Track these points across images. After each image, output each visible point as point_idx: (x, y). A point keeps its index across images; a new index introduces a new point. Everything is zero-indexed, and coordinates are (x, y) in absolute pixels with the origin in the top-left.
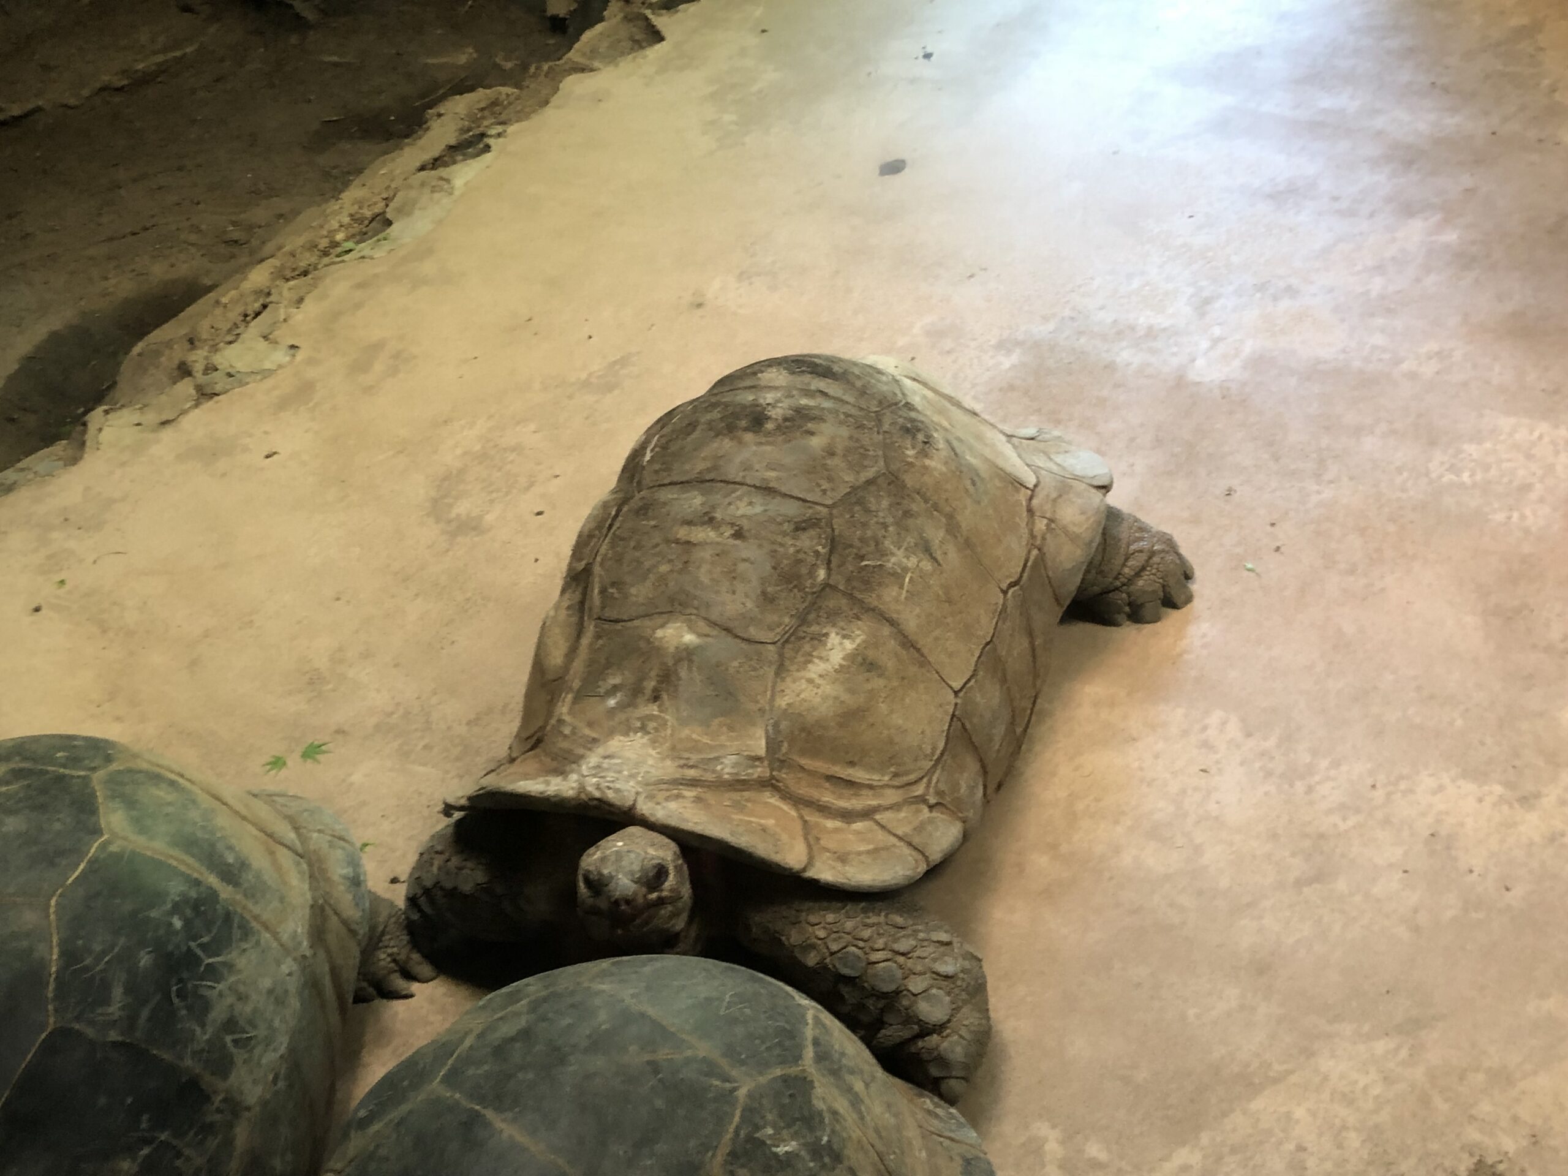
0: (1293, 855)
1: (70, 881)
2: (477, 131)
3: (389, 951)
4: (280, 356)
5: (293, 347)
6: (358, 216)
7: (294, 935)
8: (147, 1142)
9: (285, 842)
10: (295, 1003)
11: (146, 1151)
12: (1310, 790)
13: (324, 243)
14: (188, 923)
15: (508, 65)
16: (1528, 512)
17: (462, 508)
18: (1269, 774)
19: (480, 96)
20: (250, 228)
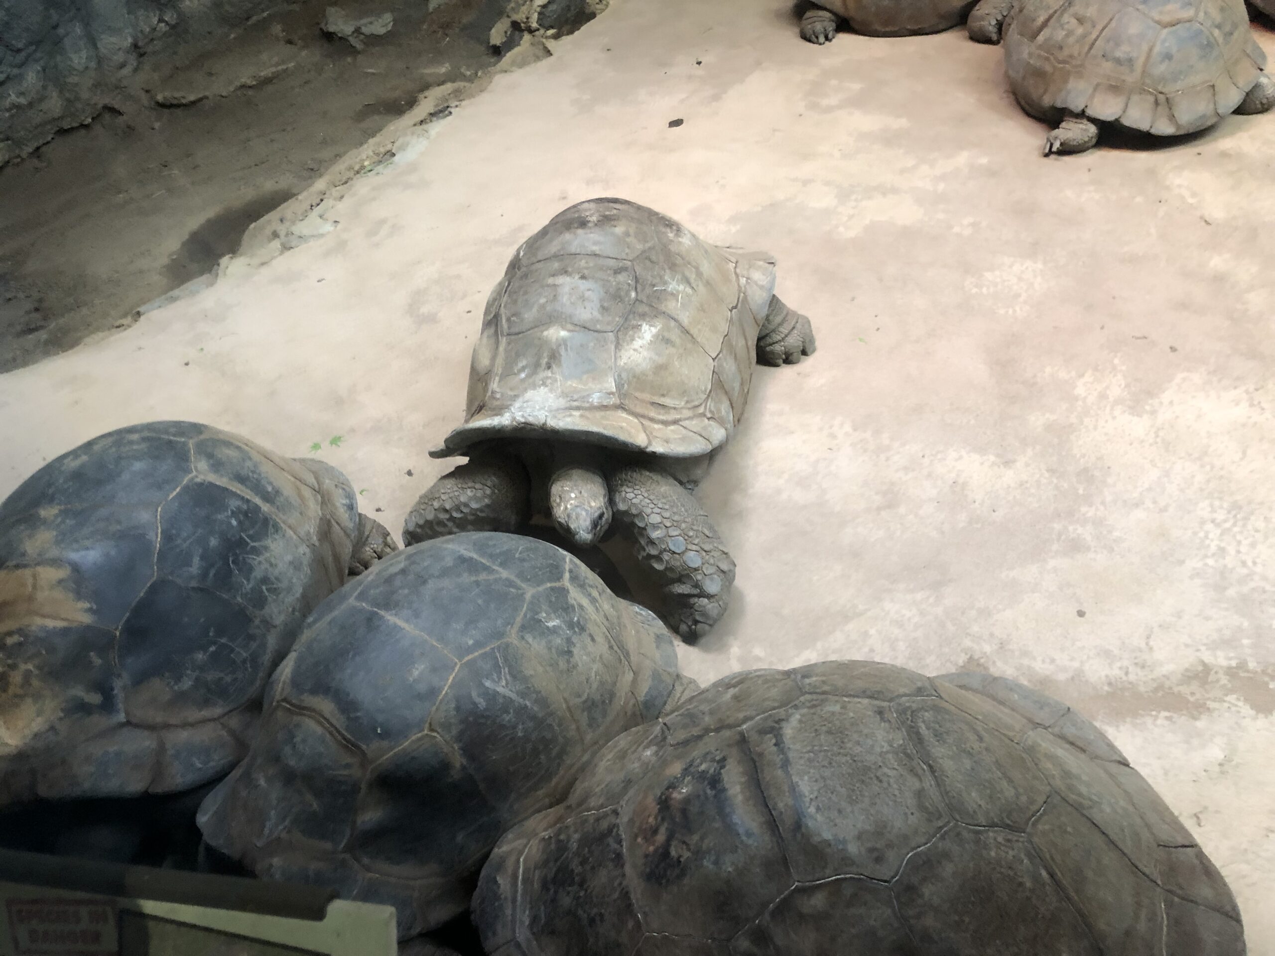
0: (877, 494)
1: (171, 497)
2: (446, 105)
3: (372, 546)
4: (328, 227)
5: (336, 222)
6: (377, 152)
7: (308, 534)
8: (215, 643)
9: (308, 483)
10: (307, 570)
11: (212, 649)
12: (887, 459)
13: (357, 168)
14: (240, 523)
15: (468, 73)
16: (1018, 309)
17: (425, 310)
18: (865, 451)
19: (449, 87)
20: (320, 162)
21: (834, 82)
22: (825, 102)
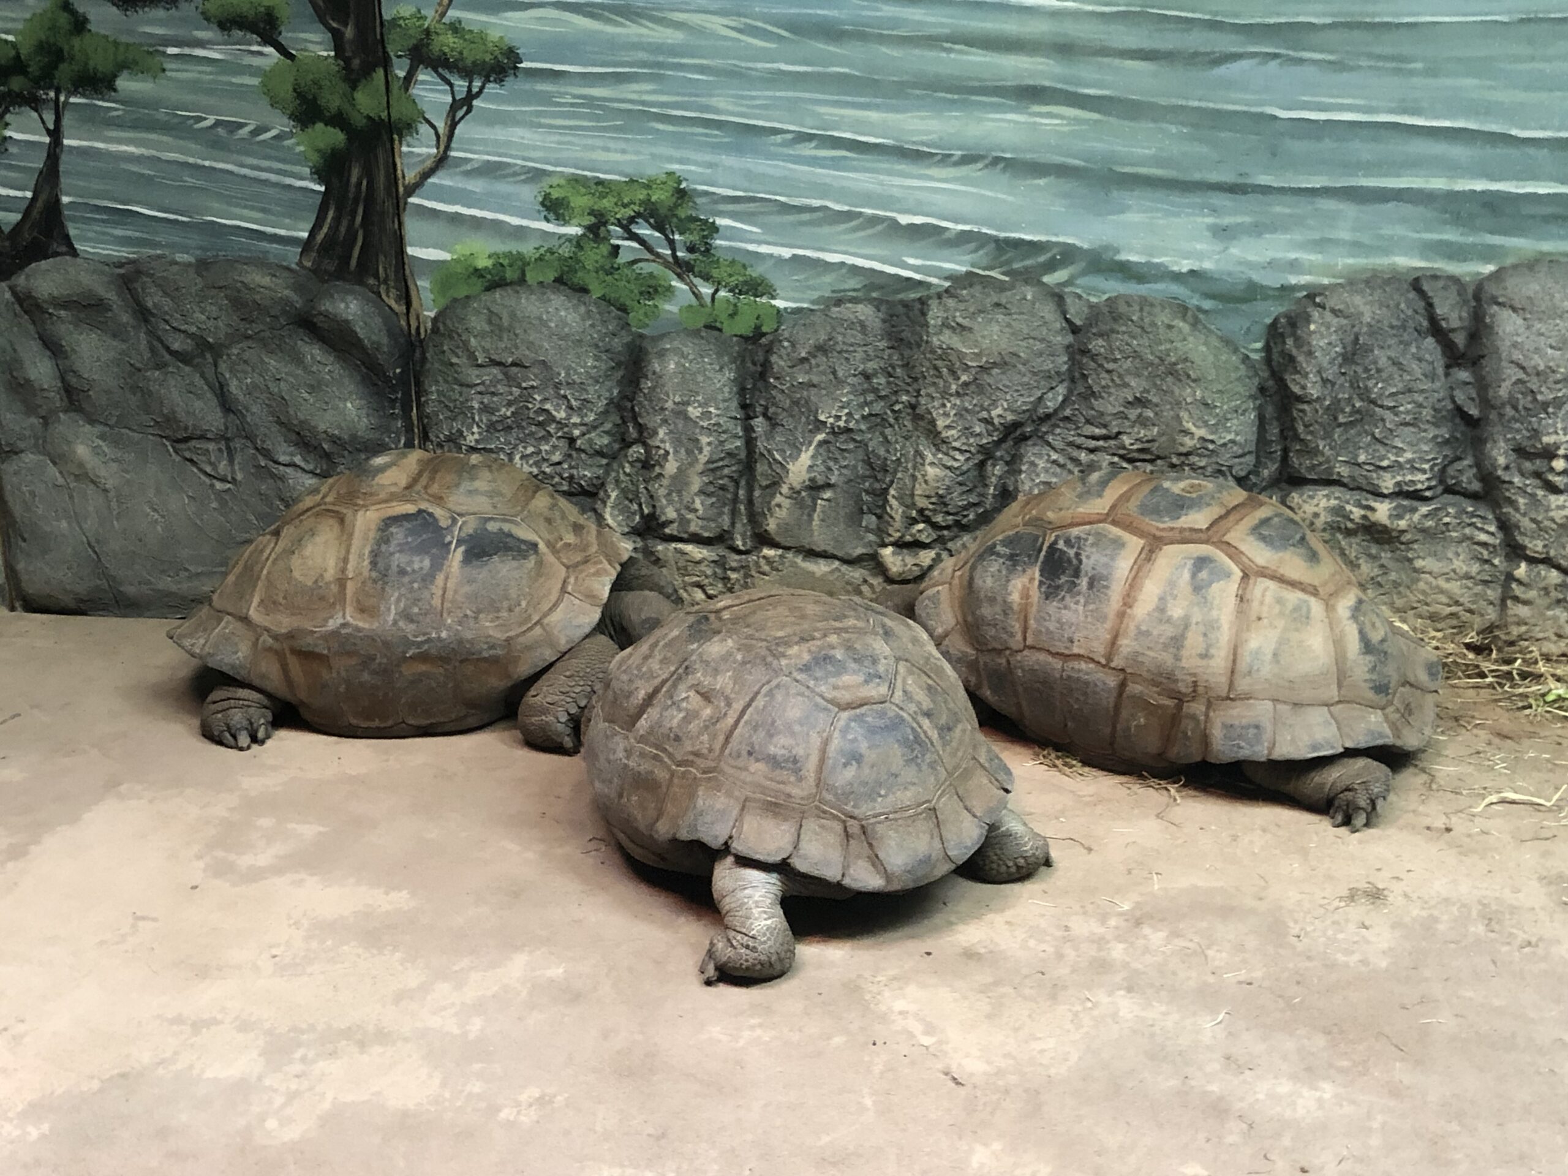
21: (266, 822)
22: (245, 861)
